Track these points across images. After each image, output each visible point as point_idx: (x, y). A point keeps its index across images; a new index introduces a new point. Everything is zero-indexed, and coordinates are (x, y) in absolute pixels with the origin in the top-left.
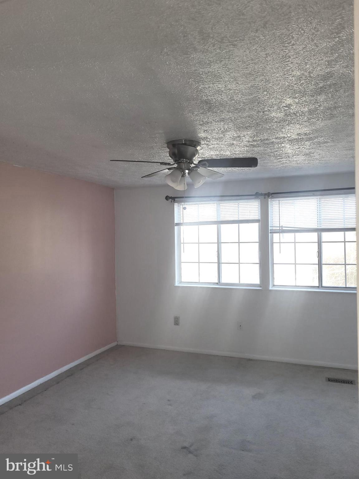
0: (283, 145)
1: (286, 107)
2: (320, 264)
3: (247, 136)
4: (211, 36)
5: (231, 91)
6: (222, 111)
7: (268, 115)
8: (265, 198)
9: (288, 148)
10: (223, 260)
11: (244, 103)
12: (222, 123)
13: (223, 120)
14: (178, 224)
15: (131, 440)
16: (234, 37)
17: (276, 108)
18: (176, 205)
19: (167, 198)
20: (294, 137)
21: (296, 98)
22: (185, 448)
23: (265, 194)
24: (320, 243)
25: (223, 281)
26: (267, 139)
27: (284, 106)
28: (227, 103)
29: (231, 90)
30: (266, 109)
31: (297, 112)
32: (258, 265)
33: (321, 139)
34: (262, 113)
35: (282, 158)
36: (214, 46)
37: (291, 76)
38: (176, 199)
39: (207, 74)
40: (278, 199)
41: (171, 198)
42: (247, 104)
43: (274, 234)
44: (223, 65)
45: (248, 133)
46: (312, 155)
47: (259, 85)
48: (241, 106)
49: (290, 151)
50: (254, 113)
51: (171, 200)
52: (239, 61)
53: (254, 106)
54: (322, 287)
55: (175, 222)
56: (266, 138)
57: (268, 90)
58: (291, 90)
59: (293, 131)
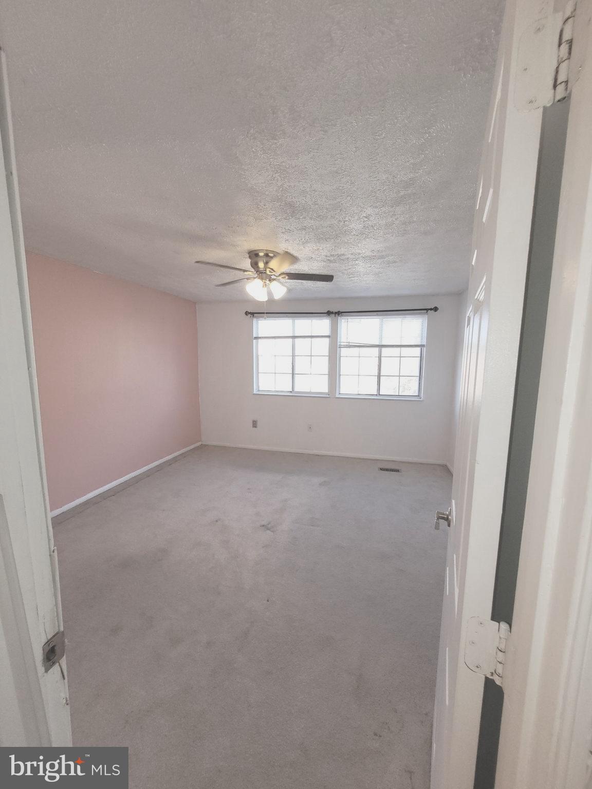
0: (357, 262)
1: (366, 217)
2: (379, 376)
3: (325, 249)
4: (303, 116)
5: (316, 193)
6: (305, 218)
7: (347, 226)
8: (335, 316)
9: (361, 267)
10: (296, 371)
11: (327, 209)
12: (304, 232)
13: (304, 228)
14: (256, 338)
15: (217, 521)
16: (326, 120)
17: (356, 218)
18: (255, 320)
19: (247, 313)
20: (369, 253)
21: (376, 207)
22: (263, 526)
23: (336, 313)
24: (380, 358)
25: (296, 389)
26: (343, 255)
27: (364, 217)
28: (310, 208)
29: (316, 191)
30: (347, 219)
31: (375, 225)
32: (327, 376)
33: (391, 258)
34: (342, 223)
35: (354, 277)
36: (304, 130)
37: (376, 179)
38: (255, 315)
39: (293, 168)
40: (347, 317)
41: (250, 313)
42: (330, 211)
43: (342, 349)
44: (311, 158)
45: (327, 245)
46: (380, 275)
47: (344, 188)
48: (324, 213)
49: (362, 270)
50: (335, 222)
51: (250, 315)
52: (328, 154)
53: (336, 214)
54: (379, 395)
55: (254, 336)
56: (342, 253)
57: (351, 195)
58: (373, 197)
59: (367, 247)
